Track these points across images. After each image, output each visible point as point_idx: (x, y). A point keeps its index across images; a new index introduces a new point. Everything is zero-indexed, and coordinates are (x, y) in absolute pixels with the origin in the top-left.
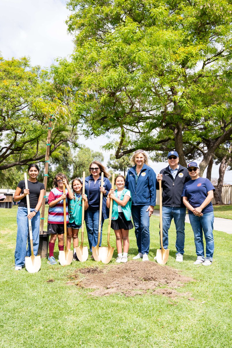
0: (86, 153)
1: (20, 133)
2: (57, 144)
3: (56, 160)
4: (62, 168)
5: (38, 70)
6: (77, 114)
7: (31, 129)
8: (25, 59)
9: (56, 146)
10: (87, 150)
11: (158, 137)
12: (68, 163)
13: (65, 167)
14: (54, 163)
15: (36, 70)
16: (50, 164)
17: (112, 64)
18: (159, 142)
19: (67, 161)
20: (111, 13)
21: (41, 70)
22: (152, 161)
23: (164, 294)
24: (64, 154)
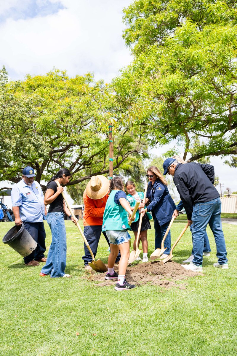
0: (159, 162)
1: (85, 147)
2: (125, 156)
3: (128, 172)
4: (134, 180)
5: (101, 84)
6: (136, 123)
7: (93, 142)
8: (88, 75)
9: (124, 158)
10: (159, 160)
11: (231, 140)
12: (140, 175)
13: (137, 178)
14: (126, 175)
15: (99, 84)
16: (123, 177)
17: (171, 69)
18: (232, 145)
19: (139, 172)
20: (166, 19)
21: (104, 84)
22: (230, 167)
23: (161, 284)
24: (135, 166)
